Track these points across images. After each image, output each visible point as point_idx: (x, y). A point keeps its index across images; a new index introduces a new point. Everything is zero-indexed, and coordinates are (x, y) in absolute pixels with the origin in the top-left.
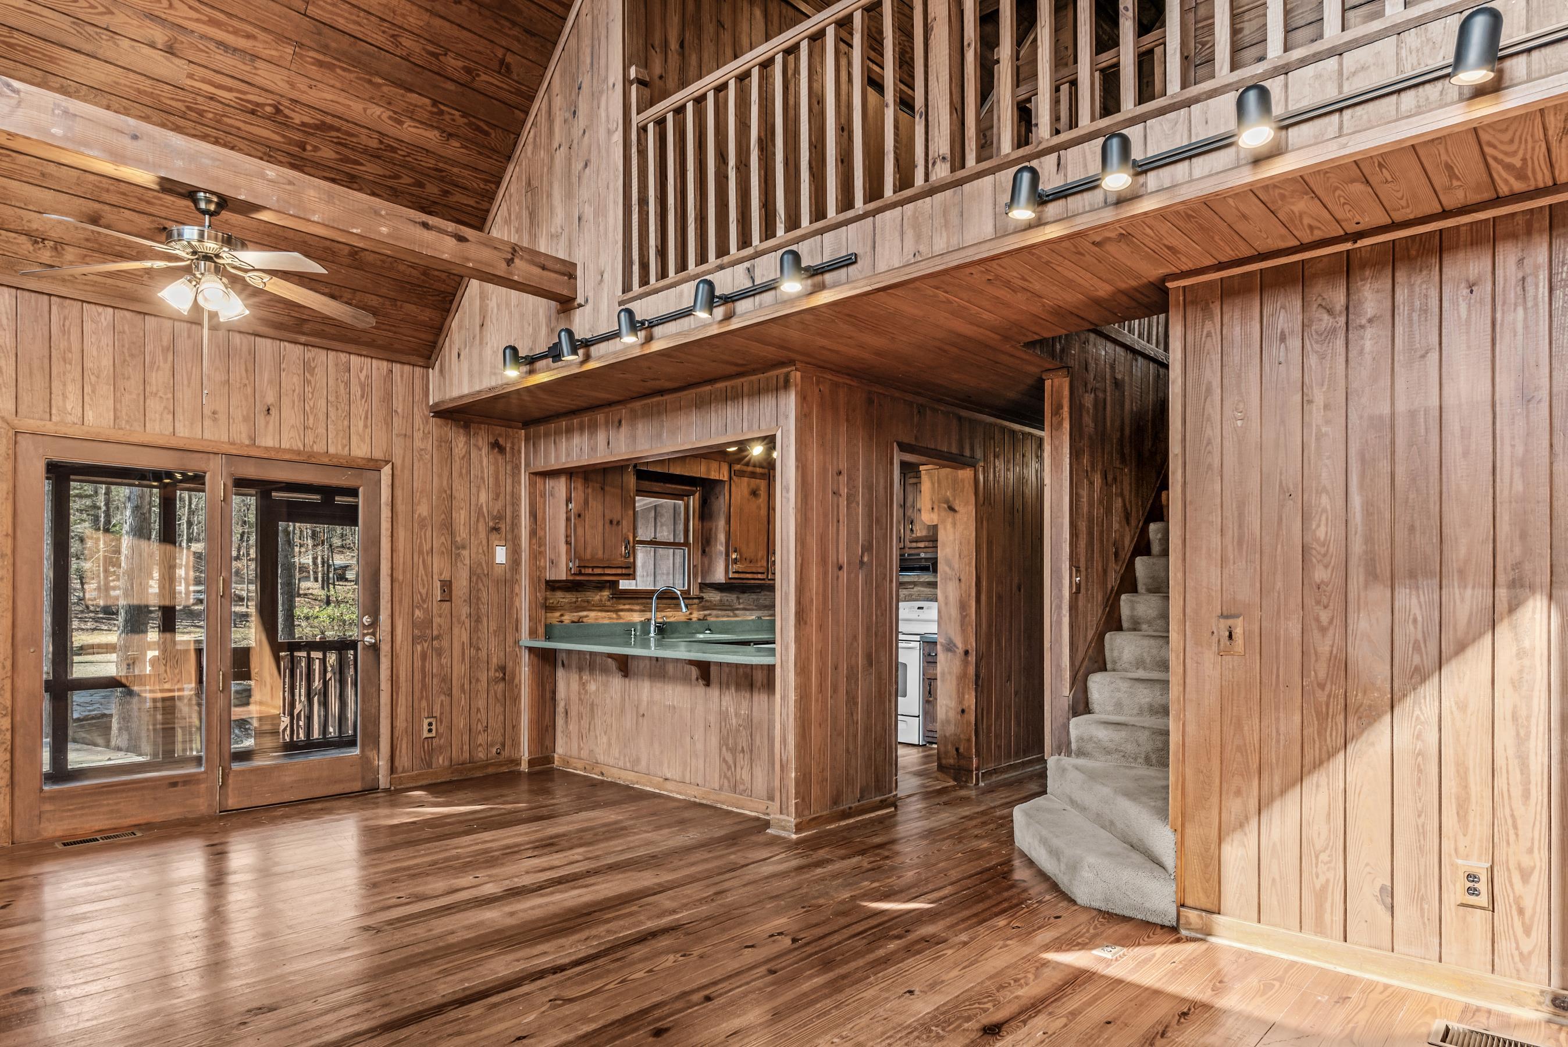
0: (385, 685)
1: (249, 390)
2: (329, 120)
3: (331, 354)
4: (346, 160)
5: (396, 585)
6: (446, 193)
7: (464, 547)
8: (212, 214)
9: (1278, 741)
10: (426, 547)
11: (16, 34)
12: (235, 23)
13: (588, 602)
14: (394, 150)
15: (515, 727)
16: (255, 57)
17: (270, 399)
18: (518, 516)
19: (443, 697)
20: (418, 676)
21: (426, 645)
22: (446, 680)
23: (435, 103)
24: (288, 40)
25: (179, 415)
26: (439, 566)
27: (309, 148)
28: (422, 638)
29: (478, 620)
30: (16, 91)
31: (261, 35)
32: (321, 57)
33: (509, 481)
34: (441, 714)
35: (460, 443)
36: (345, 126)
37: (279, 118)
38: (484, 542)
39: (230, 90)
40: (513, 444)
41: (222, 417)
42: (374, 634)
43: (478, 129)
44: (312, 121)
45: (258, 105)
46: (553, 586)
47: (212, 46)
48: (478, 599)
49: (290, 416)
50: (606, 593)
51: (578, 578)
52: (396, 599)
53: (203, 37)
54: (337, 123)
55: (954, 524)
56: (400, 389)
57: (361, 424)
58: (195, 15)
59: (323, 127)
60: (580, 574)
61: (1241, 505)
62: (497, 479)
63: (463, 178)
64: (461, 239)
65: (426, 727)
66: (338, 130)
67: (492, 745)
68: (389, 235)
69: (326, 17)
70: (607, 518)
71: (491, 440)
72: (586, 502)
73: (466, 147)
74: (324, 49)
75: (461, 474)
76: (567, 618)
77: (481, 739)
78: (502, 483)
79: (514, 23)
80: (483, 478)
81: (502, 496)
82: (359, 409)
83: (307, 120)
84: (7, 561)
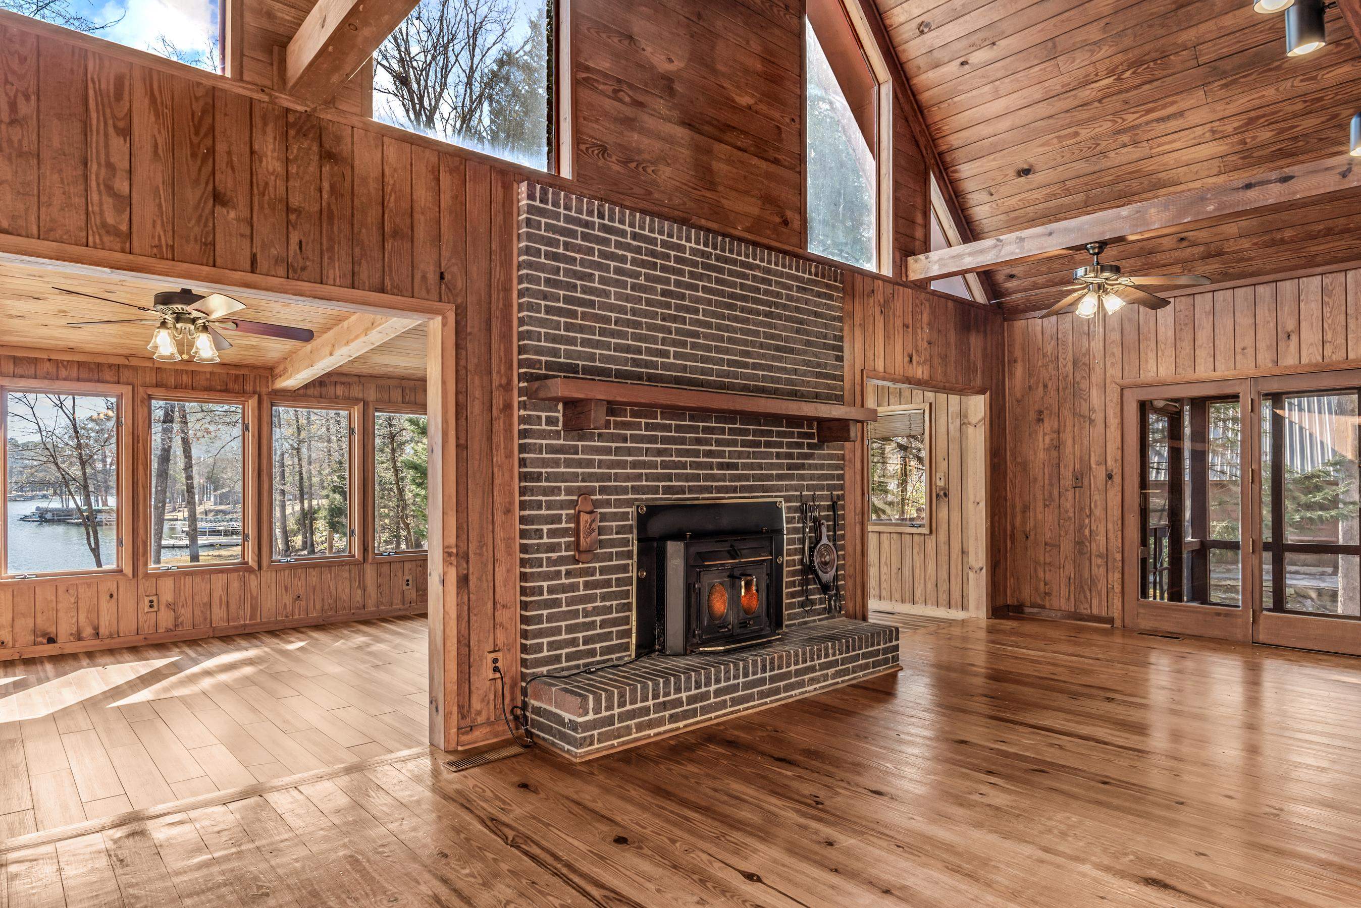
1: (1272, 325)
2: (1253, 114)
3: (1350, 274)
4: (1282, 131)
8: (1097, 254)
12: (1160, 103)
14: (1321, 99)
16: (1182, 111)
17: (1291, 325)
24: (1197, 87)
25: (1218, 357)
27: (1248, 140)
31: (1179, 97)
32: (1223, 82)
36: (1267, 110)
37: (1217, 136)
39: (1179, 139)
41: (1250, 351)
44: (1240, 123)
47: (1155, 124)
53: (1147, 124)
54: (1260, 112)
58: (1137, 115)
59: (1251, 121)
64: (1285, 179)
66: (1264, 116)
68: (1214, 210)
69: (1213, 56)
74: (1224, 74)
83: (1236, 125)
84: (1119, 464)
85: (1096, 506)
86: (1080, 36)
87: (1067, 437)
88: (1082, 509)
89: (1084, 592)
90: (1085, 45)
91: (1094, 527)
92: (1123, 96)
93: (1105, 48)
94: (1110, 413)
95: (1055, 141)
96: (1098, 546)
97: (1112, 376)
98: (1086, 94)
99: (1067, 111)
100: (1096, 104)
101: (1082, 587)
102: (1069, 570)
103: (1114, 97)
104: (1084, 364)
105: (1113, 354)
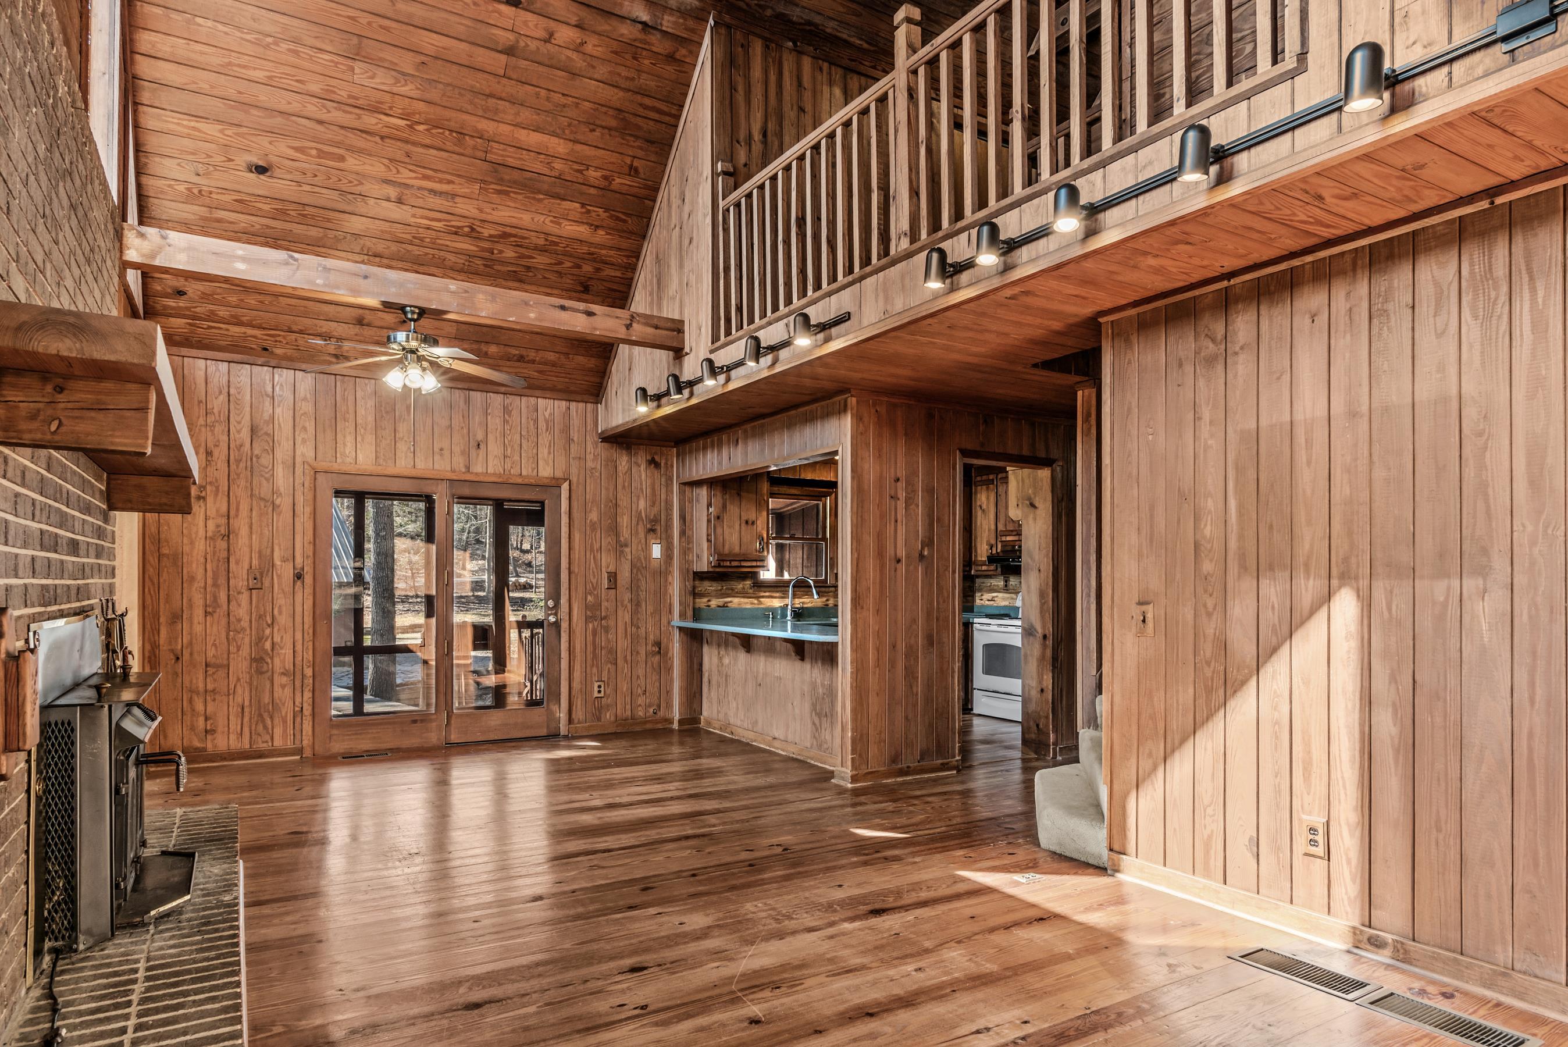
0: (564, 654)
1: (465, 431)
2: (508, 230)
3: (524, 399)
4: (522, 257)
5: (573, 576)
6: (598, 270)
7: (626, 546)
8: (415, 321)
9: (1178, 710)
10: (596, 546)
11: (307, 208)
12: (440, 175)
13: (732, 589)
14: (556, 244)
15: (669, 693)
16: (454, 196)
17: (480, 436)
18: (671, 519)
19: (609, 666)
20: (590, 648)
21: (596, 624)
22: (612, 652)
23: (583, 205)
24: (475, 180)
25: (418, 454)
26: (607, 561)
27: (496, 252)
28: (593, 618)
29: (638, 605)
30: (296, 260)
31: (457, 180)
32: (499, 188)
33: (663, 490)
34: (609, 679)
35: (623, 461)
36: (520, 232)
37: (474, 234)
38: (643, 541)
39: (439, 220)
40: (667, 460)
41: (447, 453)
42: (556, 614)
43: (618, 219)
44: (496, 233)
45: (459, 227)
46: (699, 576)
47: (426, 193)
48: (638, 587)
49: (494, 448)
50: (748, 583)
51: (718, 570)
52: (573, 587)
53: (420, 188)
54: (513, 231)
55: (1035, 519)
56: (576, 422)
57: (546, 451)
58: (414, 175)
59: (505, 235)
60: (719, 566)
61: (1152, 508)
62: (653, 489)
63: (611, 256)
64: (590, 314)
65: (596, 689)
66: (515, 236)
67: (650, 706)
68: (536, 319)
69: (499, 160)
70: (744, 518)
71: (649, 458)
72: (724, 507)
73: (609, 234)
74: (501, 181)
75: (624, 487)
76: (714, 603)
77: (640, 701)
78: (658, 493)
79: (637, 137)
80: (642, 489)
81: (658, 503)
82: (545, 439)
83: (493, 232)
84: (310, 561)
85: (280, 613)
86: (389, 55)
87: (241, 525)
88: (261, 617)
89: (263, 721)
90: (392, 68)
91: (277, 639)
92: (409, 147)
93: (410, 86)
94: (300, 499)
95: (314, 152)
96: (283, 662)
97: (303, 455)
98: (370, 121)
99: (342, 127)
100: (377, 139)
101: (260, 715)
102: (243, 695)
103: (399, 143)
104: (266, 434)
105: (305, 429)
